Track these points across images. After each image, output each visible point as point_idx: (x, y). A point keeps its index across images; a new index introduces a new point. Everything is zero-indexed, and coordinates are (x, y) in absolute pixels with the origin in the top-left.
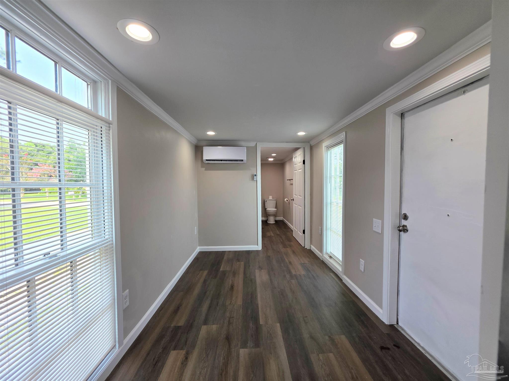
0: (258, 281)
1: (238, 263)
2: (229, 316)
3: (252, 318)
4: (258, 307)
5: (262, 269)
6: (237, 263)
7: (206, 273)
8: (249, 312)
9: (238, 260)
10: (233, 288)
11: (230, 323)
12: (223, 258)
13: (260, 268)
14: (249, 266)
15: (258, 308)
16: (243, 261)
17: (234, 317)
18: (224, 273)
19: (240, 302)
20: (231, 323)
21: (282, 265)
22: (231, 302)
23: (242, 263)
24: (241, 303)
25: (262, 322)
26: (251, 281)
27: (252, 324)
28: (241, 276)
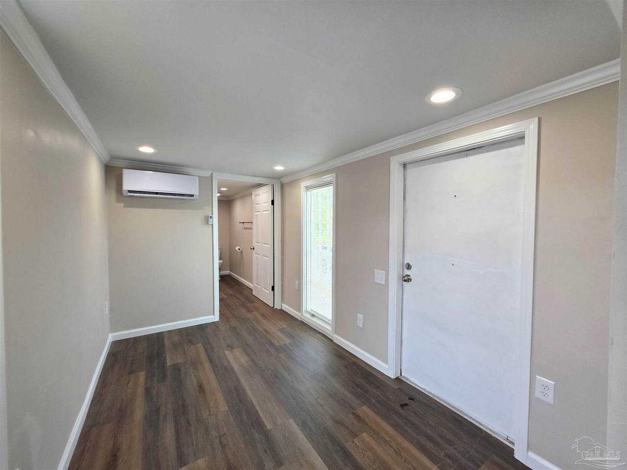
0: (236, 367)
1: (192, 347)
2: (217, 435)
3: (252, 425)
4: (253, 404)
5: (233, 349)
6: (190, 347)
7: (142, 376)
8: (245, 417)
9: (191, 342)
10: (203, 389)
11: (223, 446)
12: (163, 345)
13: (231, 347)
14: (212, 347)
15: (255, 407)
16: (198, 343)
17: (225, 434)
18: (176, 368)
19: (223, 407)
20: (225, 445)
21: (258, 336)
22: (210, 411)
23: (200, 345)
24: (226, 408)
25: (269, 426)
26: (226, 369)
27: (258, 434)
28: (207, 365)
